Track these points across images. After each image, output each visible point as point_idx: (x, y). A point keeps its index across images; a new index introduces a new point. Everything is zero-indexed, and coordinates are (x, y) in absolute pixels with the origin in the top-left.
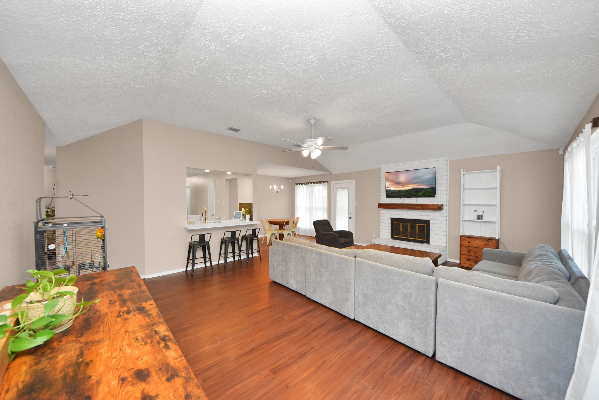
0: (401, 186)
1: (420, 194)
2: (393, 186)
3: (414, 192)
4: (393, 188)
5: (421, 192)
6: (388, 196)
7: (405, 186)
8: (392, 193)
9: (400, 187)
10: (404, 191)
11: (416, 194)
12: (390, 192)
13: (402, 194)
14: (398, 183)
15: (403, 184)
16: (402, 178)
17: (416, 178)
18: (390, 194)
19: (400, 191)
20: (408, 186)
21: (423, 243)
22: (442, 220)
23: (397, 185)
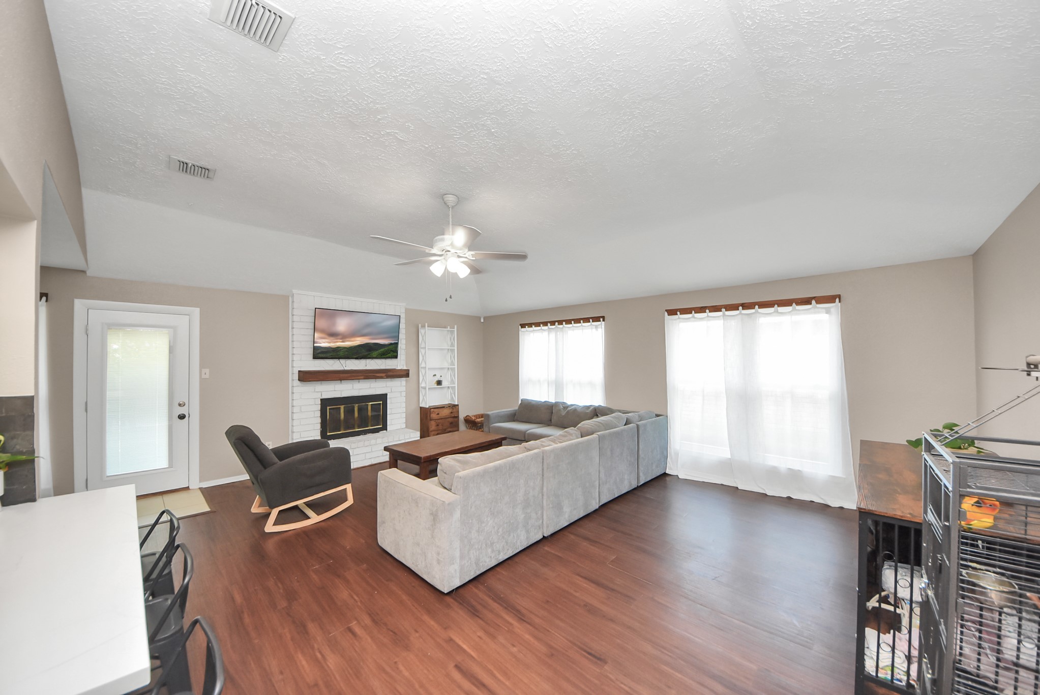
0: (338, 340)
1: (375, 354)
2: (324, 340)
3: (363, 350)
4: (324, 343)
5: (377, 350)
6: (316, 357)
7: (348, 339)
8: (322, 352)
9: (337, 342)
10: (345, 348)
11: (367, 353)
12: (319, 351)
13: (341, 354)
14: (333, 335)
15: (344, 337)
16: (342, 325)
17: (368, 325)
18: (319, 354)
19: (337, 349)
20: (353, 339)
21: (378, 432)
22: (401, 392)
23: (332, 338)
